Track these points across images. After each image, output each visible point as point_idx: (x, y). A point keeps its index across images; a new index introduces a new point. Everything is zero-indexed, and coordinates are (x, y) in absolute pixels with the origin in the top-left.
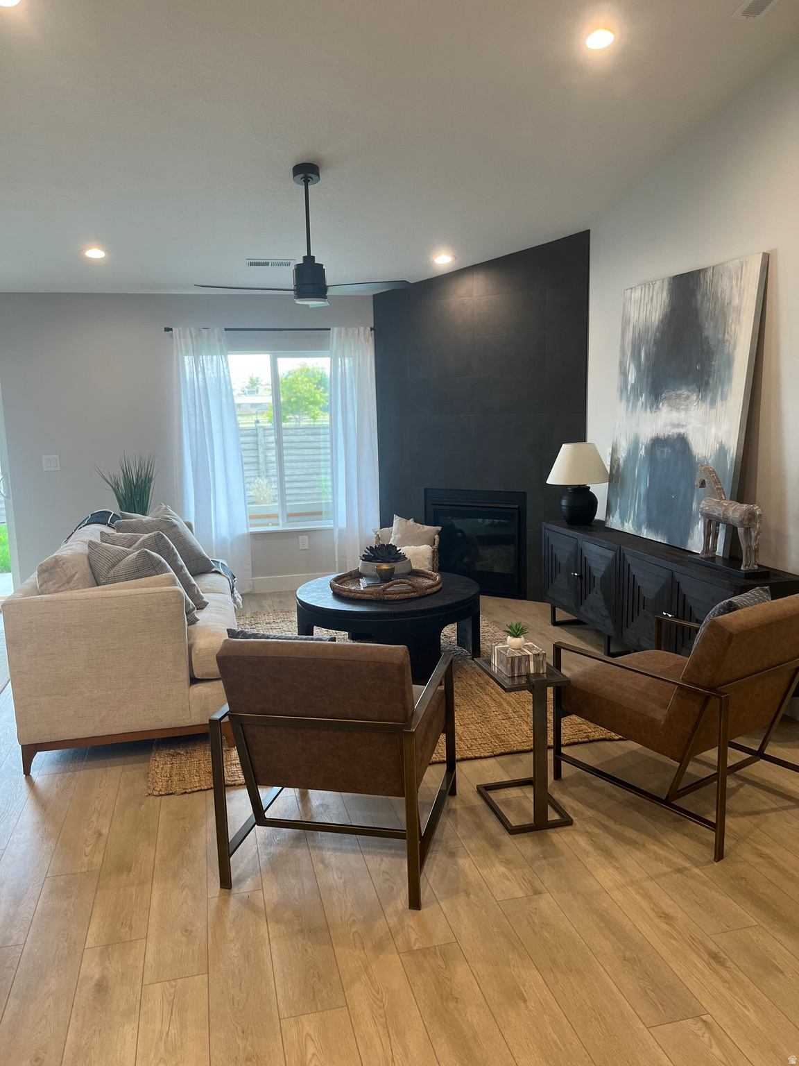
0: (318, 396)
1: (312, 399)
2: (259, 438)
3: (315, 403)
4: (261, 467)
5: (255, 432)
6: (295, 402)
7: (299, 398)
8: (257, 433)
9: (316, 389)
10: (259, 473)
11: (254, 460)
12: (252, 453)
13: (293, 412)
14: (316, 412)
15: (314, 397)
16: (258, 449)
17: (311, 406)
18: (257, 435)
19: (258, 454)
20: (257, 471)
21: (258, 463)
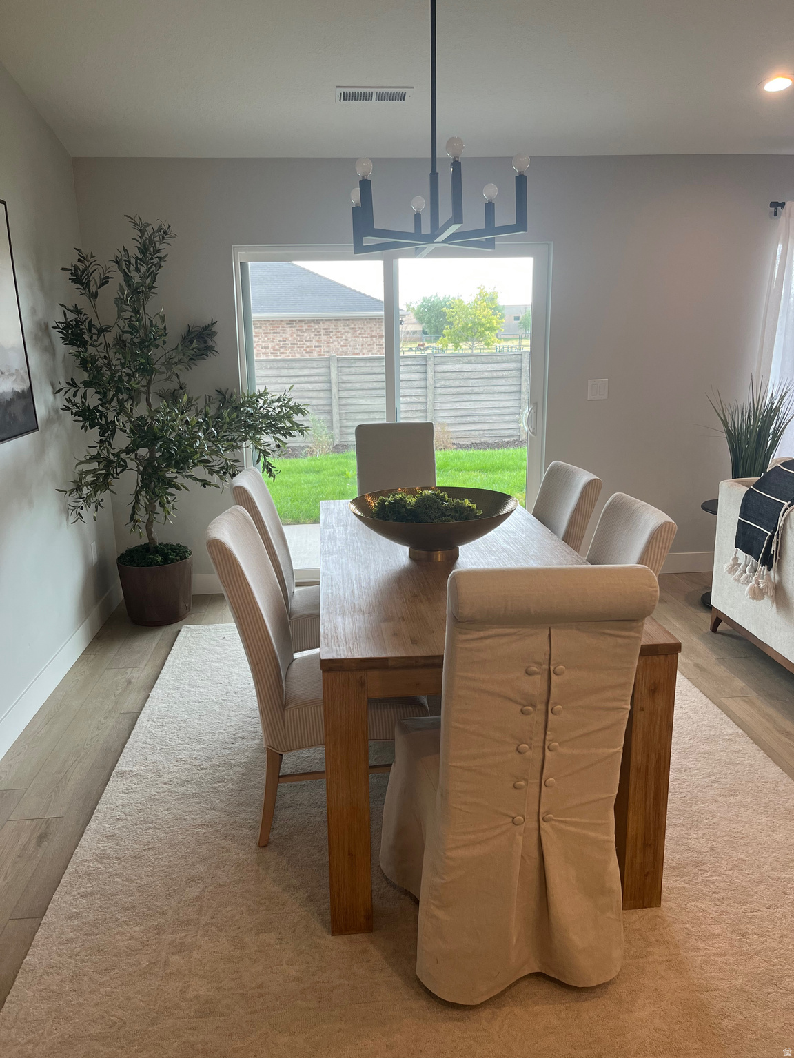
0: (494, 321)
1: (488, 325)
2: (523, 365)
3: (491, 329)
4: (523, 396)
5: (519, 357)
6: (471, 328)
7: (474, 324)
8: (522, 359)
9: (493, 314)
10: (520, 403)
11: (515, 389)
12: (514, 381)
13: (467, 339)
14: (493, 340)
15: (490, 323)
16: (521, 377)
17: (487, 333)
18: (521, 362)
19: (521, 382)
20: (518, 401)
21: (520, 392)
